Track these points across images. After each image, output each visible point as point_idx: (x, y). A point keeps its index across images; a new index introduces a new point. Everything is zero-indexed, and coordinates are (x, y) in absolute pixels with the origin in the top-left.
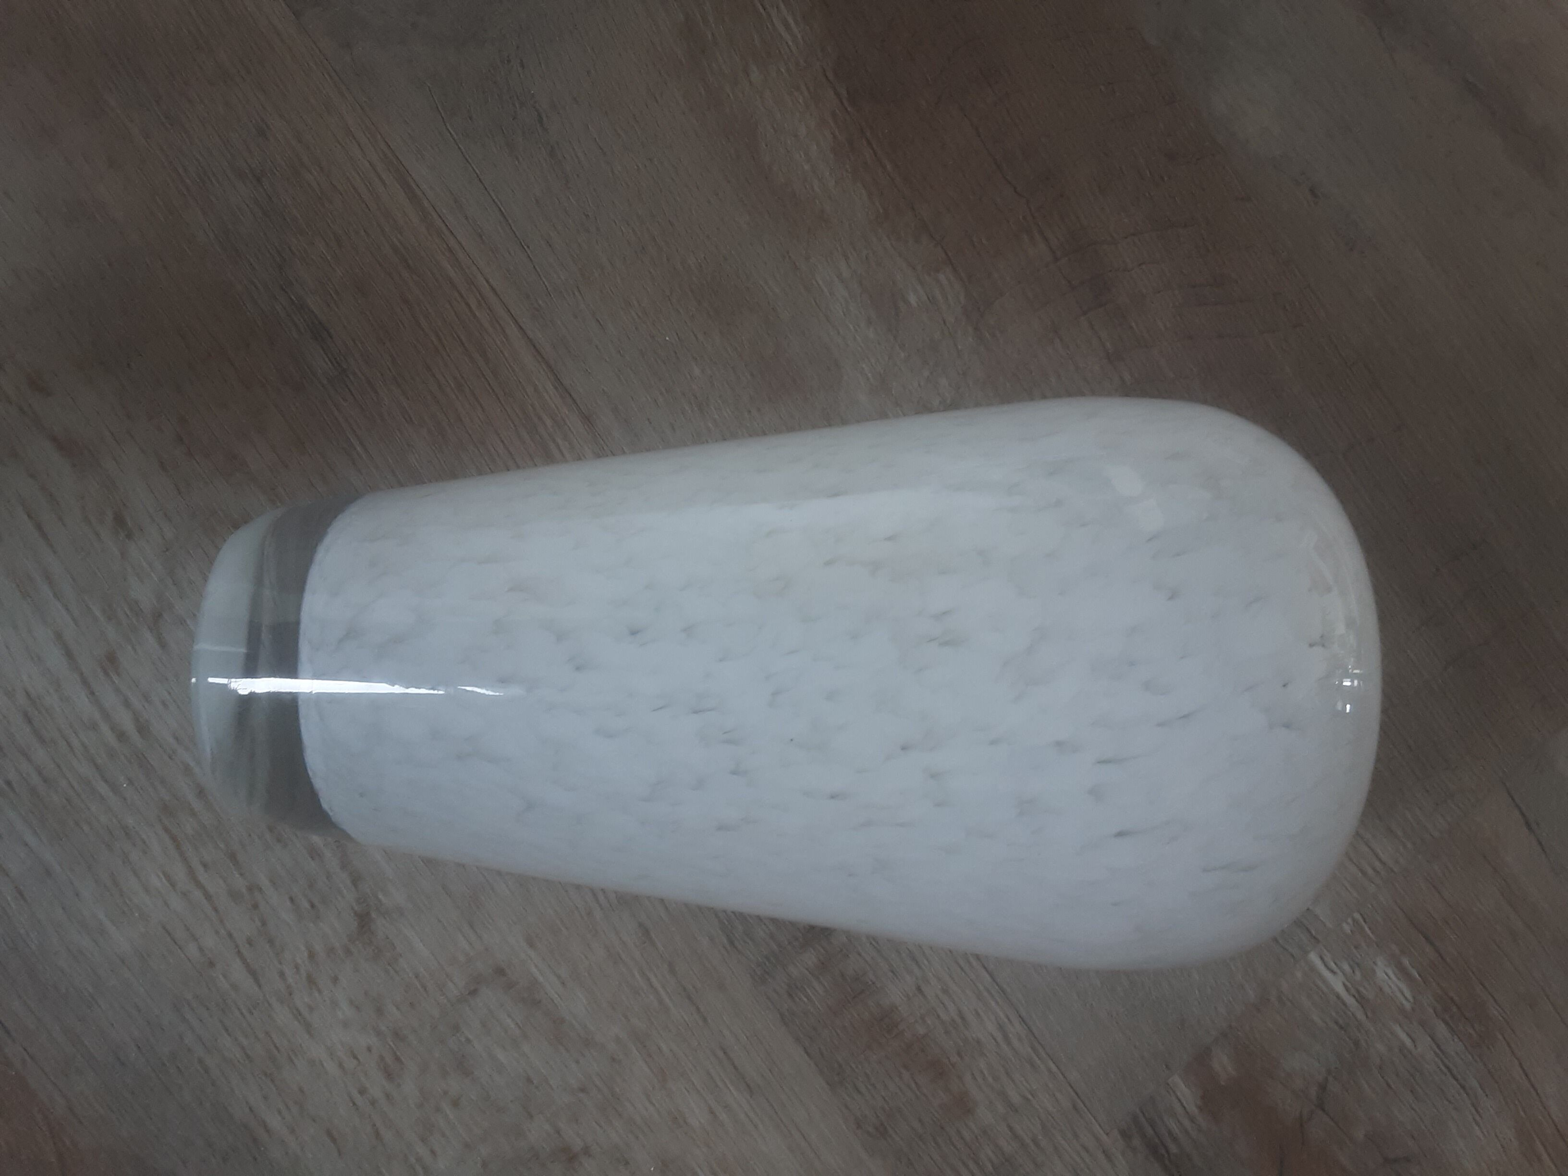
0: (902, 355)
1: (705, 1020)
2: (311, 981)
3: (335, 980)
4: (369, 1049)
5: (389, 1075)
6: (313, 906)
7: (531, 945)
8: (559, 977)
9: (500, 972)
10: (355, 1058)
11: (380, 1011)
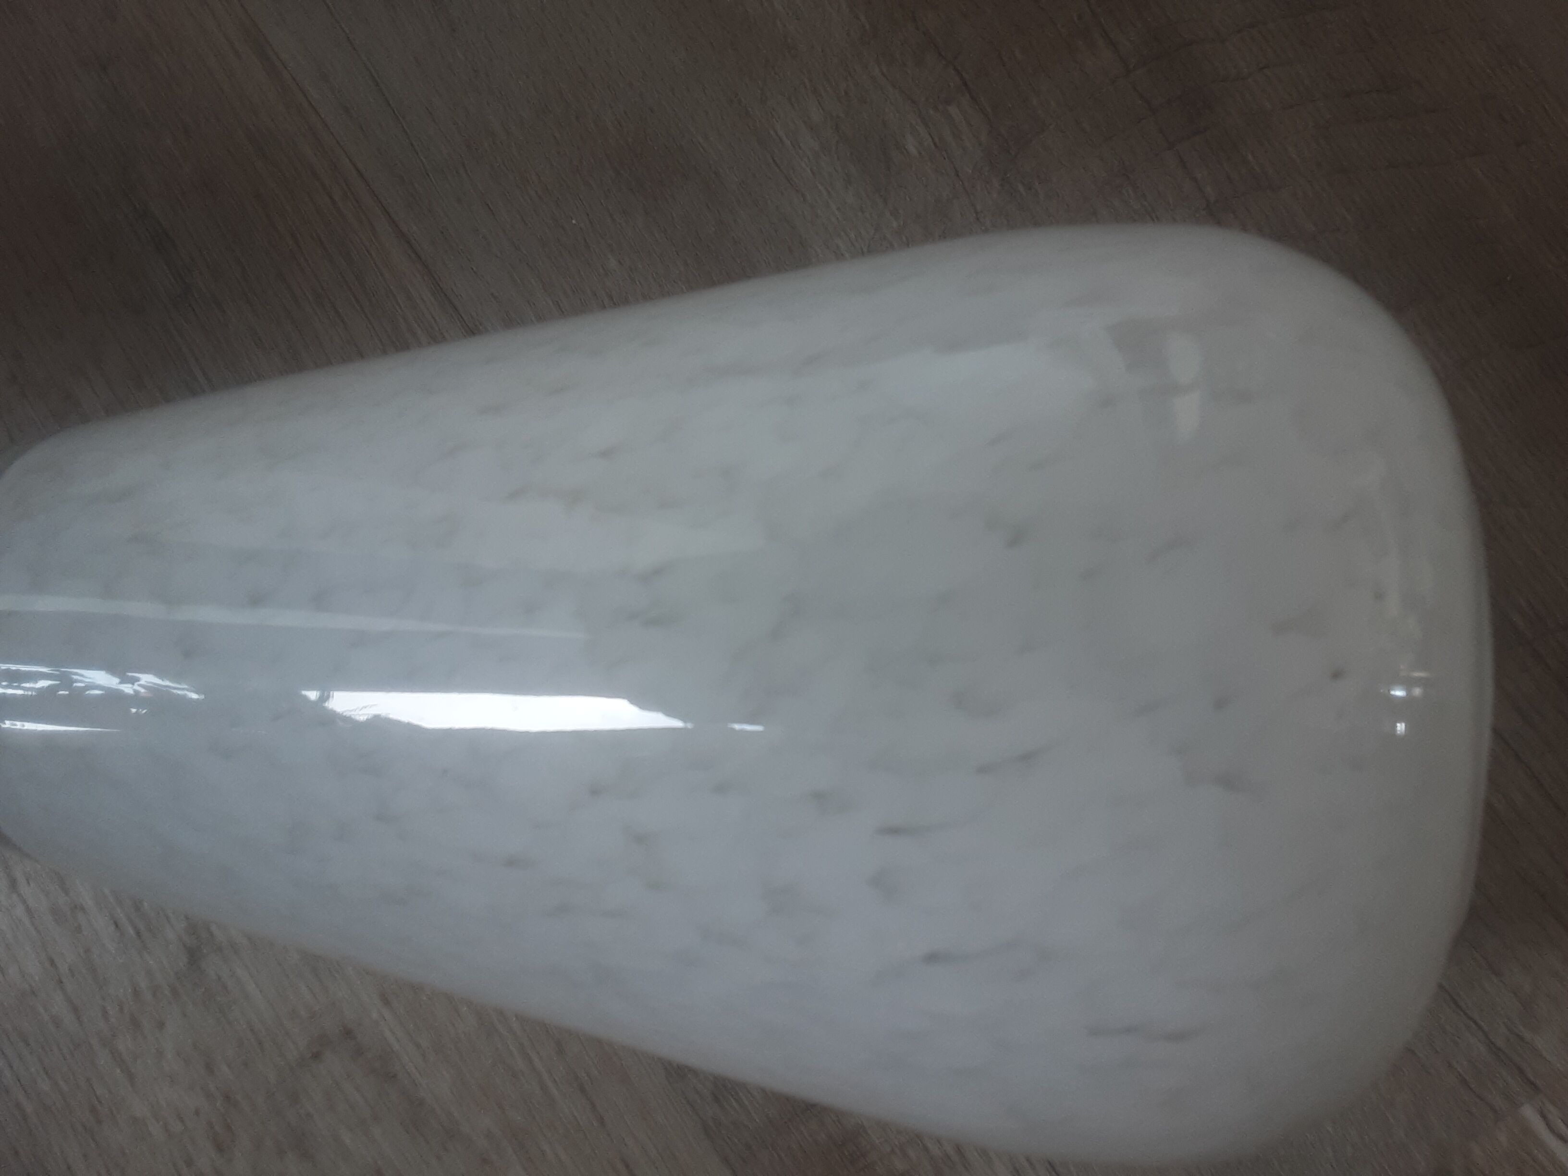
0: (895, 224)
1: (601, 1120)
2: (135, 1024)
3: (161, 1025)
4: (197, 1113)
5: (220, 1148)
6: (138, 933)
7: (386, 1002)
8: (418, 1046)
9: (348, 1033)
10: (182, 1120)
11: (210, 1068)
